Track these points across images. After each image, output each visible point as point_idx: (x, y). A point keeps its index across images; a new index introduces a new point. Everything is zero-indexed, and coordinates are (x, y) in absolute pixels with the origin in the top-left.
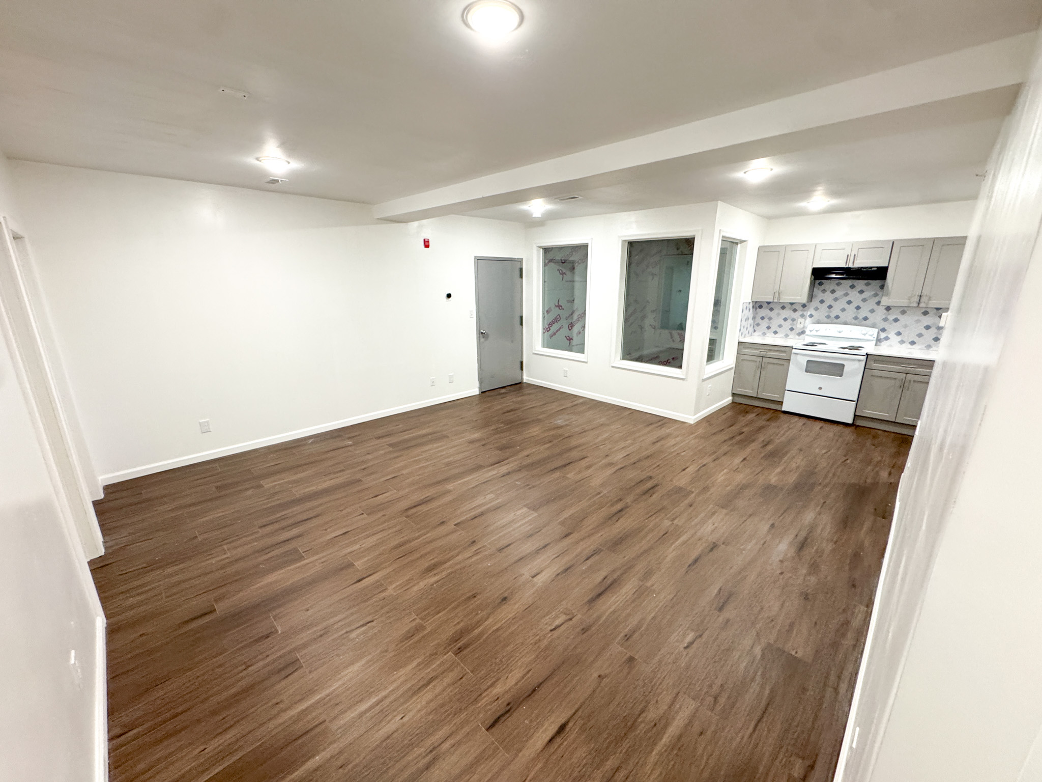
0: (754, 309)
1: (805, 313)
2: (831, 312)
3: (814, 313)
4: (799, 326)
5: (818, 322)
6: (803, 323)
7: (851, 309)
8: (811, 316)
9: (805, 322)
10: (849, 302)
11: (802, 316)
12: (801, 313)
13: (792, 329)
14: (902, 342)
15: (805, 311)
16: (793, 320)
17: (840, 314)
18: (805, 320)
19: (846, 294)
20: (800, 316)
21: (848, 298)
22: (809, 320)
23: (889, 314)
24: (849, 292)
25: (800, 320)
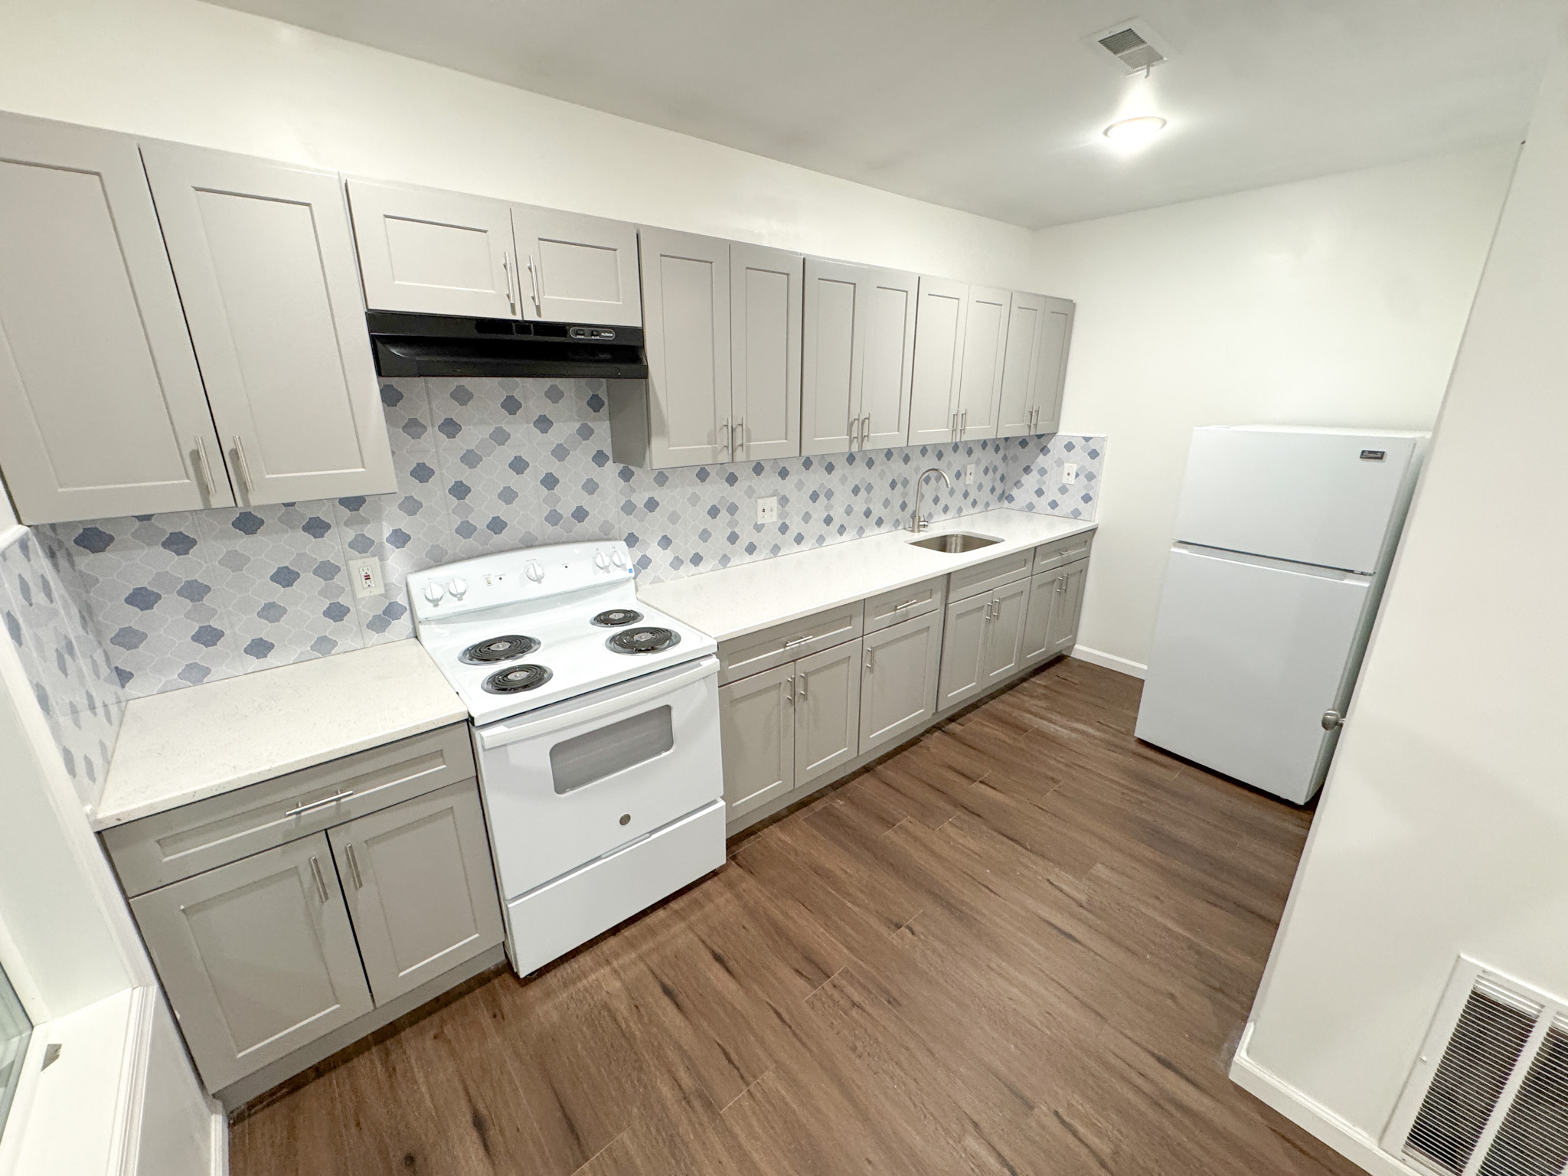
0: (63, 562)
1: (368, 531)
2: (470, 510)
3: (405, 523)
4: (366, 596)
5: (438, 559)
6: (376, 575)
7: (528, 484)
8: (400, 539)
9: (382, 567)
10: (519, 465)
11: (363, 545)
12: (350, 534)
13: (336, 612)
14: (677, 563)
15: (364, 521)
16: (327, 571)
17: (502, 511)
18: (382, 559)
19: (500, 437)
20: (352, 545)
21: (509, 452)
22: (396, 560)
23: (633, 490)
24: (507, 428)
25: (359, 565)
